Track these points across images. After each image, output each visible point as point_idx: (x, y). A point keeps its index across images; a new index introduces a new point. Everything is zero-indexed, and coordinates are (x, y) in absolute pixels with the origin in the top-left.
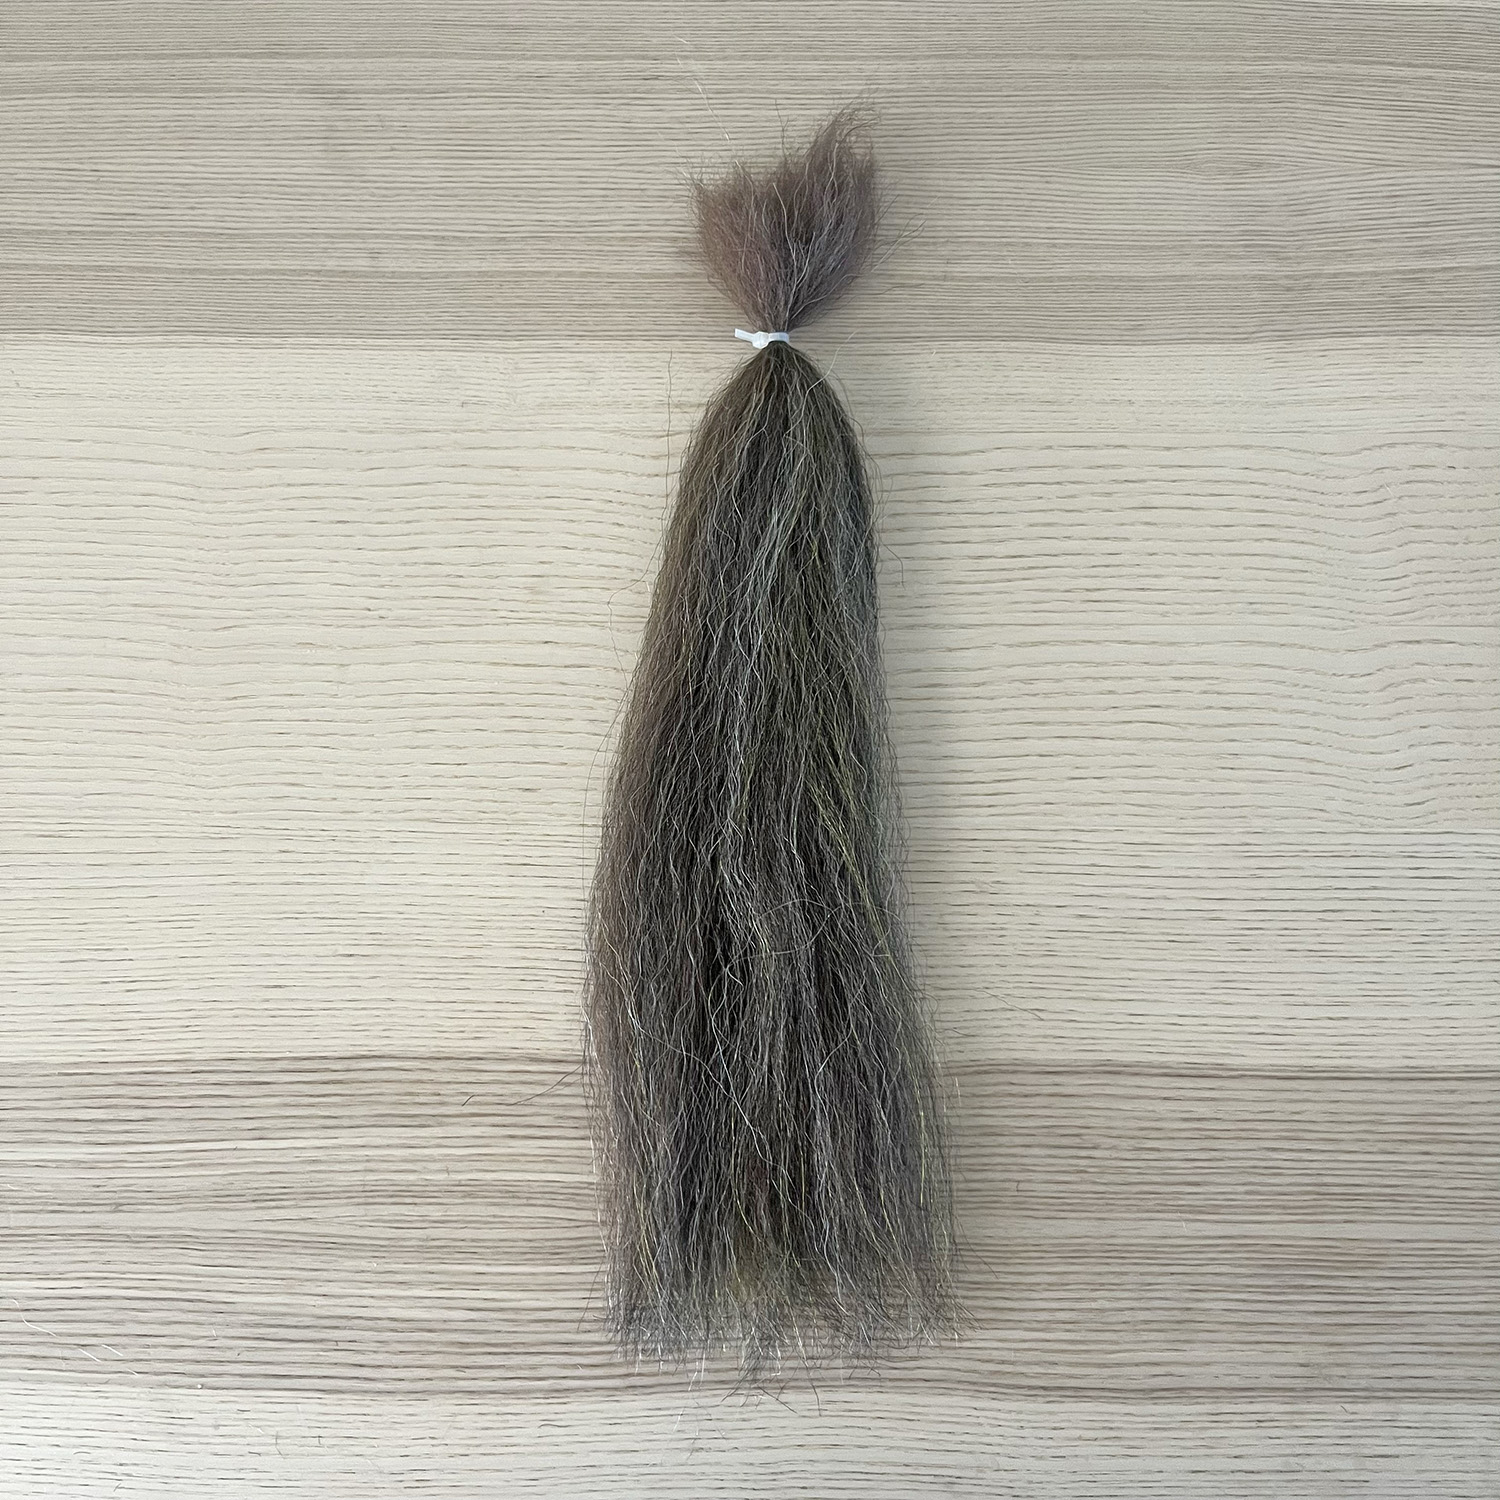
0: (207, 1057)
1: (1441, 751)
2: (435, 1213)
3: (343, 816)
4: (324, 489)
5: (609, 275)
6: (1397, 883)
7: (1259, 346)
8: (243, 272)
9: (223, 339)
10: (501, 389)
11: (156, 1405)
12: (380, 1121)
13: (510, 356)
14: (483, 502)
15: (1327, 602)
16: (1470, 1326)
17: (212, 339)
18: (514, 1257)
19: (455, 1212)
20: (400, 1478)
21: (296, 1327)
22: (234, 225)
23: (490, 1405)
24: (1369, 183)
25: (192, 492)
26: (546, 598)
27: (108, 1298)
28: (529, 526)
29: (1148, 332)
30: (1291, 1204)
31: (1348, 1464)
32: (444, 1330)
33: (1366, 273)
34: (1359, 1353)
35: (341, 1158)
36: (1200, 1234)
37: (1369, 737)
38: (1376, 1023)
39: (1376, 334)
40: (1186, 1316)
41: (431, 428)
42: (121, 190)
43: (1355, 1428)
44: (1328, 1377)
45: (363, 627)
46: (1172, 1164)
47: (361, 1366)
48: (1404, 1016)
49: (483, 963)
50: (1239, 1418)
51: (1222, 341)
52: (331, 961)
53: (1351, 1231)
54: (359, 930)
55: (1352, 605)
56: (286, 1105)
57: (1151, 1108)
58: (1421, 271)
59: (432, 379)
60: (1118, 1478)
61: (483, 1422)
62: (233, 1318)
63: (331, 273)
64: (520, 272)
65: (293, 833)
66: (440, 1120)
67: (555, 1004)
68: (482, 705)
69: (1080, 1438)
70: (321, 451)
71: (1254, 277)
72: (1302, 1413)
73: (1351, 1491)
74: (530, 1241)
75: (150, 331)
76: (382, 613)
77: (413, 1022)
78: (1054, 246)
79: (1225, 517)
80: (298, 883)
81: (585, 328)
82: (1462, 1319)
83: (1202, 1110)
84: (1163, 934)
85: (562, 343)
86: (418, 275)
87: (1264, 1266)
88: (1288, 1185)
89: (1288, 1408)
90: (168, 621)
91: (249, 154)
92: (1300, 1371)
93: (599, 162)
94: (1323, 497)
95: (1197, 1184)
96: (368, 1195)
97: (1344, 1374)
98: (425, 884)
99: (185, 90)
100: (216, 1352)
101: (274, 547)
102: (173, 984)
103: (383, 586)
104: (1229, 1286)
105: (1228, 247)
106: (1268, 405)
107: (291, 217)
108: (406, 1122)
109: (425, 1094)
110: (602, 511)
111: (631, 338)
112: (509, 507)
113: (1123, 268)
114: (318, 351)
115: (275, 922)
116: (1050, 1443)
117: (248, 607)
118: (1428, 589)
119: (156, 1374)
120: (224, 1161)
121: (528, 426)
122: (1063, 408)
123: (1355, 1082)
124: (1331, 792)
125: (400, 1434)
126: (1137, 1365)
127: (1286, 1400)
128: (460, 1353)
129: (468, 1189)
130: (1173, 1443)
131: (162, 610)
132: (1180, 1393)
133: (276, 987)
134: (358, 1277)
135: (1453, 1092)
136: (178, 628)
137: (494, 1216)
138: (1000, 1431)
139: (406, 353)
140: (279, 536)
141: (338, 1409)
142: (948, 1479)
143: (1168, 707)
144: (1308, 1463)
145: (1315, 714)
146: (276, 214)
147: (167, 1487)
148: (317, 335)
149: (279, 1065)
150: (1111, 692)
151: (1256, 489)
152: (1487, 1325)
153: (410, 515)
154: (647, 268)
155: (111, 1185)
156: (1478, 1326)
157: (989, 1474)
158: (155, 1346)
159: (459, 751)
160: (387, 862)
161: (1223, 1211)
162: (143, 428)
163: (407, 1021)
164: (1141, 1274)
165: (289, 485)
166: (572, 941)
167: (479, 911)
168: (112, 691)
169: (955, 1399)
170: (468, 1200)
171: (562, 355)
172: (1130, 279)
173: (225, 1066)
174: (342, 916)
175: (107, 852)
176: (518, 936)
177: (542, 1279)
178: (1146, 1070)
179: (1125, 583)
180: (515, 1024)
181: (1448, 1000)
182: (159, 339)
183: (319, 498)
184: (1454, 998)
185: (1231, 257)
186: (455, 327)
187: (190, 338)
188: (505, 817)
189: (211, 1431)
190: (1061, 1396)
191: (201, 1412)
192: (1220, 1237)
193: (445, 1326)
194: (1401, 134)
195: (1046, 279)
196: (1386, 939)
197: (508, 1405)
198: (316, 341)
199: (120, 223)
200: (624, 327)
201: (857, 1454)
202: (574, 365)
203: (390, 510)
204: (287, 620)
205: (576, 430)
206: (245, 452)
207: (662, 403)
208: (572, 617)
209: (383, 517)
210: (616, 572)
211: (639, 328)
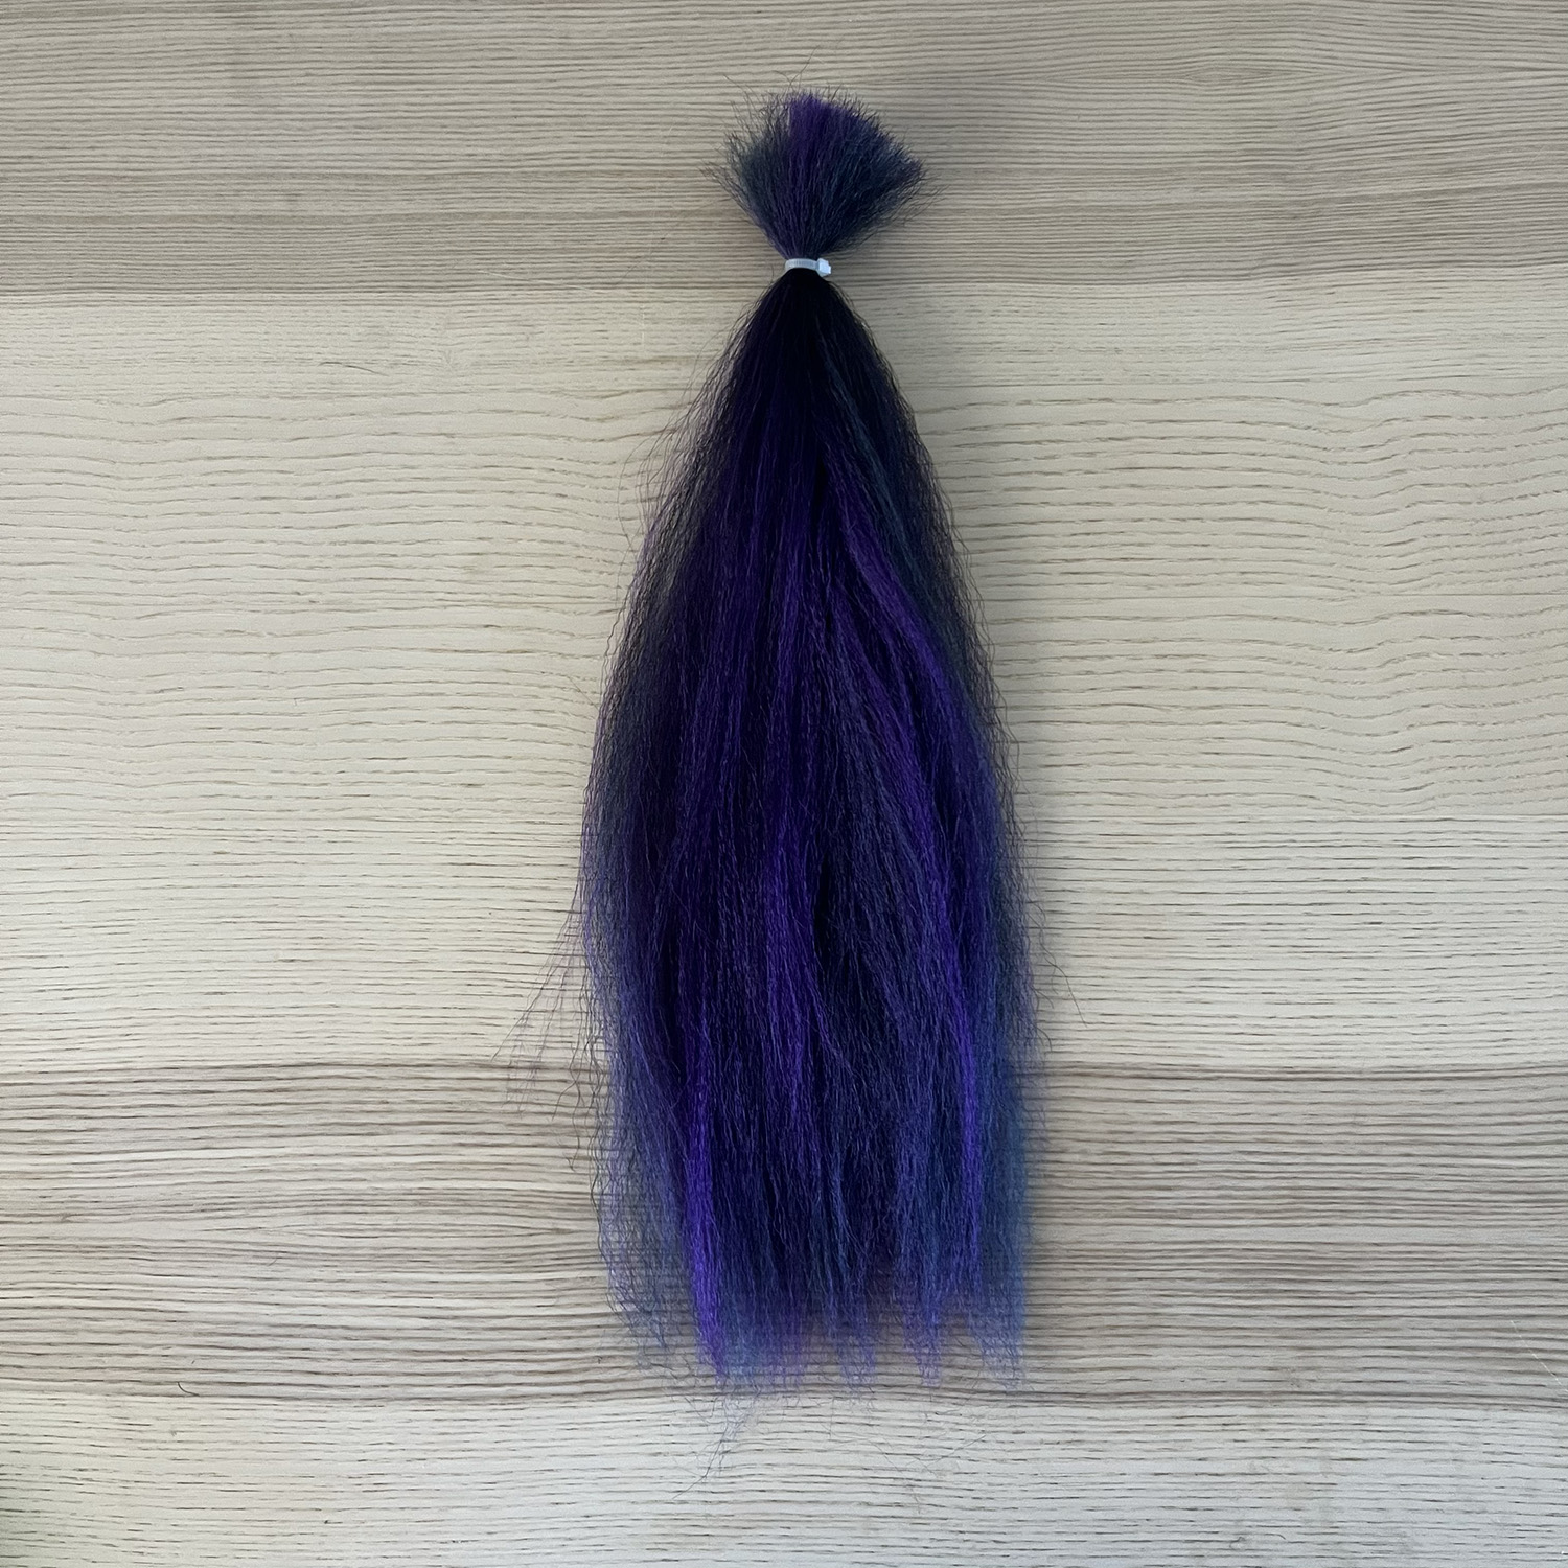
0: (151, 1065)
1: (1442, 731)
2: (387, 1221)
3: (278, 815)
4: (248, 463)
5: (549, 215)
6: (1389, 874)
7: (1261, 282)
8: (150, 219)
10: (433, 347)
11: (112, 1411)
12: (327, 1130)
13: (440, 309)
14: (415, 473)
15: (1326, 571)
16: (1446, 1330)
17: (119, 296)
18: (467, 1265)
19: (404, 1220)
20: (358, 1481)
21: (249, 1335)
22: (136, 166)
23: (446, 1411)
24: (1389, 91)
25: (106, 468)
26: (484, 578)
27: (60, 1307)
28: (464, 499)
29: (1139, 269)
30: (1264, 1208)
31: (1315, 1466)
32: (398, 1338)
33: (1381, 197)
34: (1331, 1357)
35: (289, 1168)
36: (1170, 1239)
37: (1368, 717)
38: (1361, 1021)
39: (1390, 267)
40: (1155, 1321)
41: (359, 392)
42: (15, 129)
43: (1324, 1431)
44: (1296, 1382)
45: (293, 612)
46: (1144, 1168)
47: (316, 1373)
48: (1391, 1014)
49: (429, 967)
50: (1206, 1421)
51: (1219, 278)
52: (272, 966)
53: (1323, 1235)
54: (298, 934)
55: (1352, 574)
56: (231, 1114)
57: (1121, 1111)
58: (1444, 192)
59: (357, 338)
60: (1080, 1480)
61: (440, 1427)
62: (186, 1327)
63: (246, 219)
64: (449, 214)
65: (227, 833)
66: (389, 1128)
67: (505, 1009)
68: (420, 694)
69: (1042, 1442)
70: (243, 420)
71: (1257, 204)
72: (1268, 1416)
73: (1315, 1494)
74: (483, 1249)
75: (53, 288)
76: (312, 596)
77: (359, 1029)
78: (1037, 172)
79: (1217, 478)
80: (235, 886)
81: (522, 276)
82: (1437, 1323)
83: (1176, 1113)
84: (1138, 930)
85: (498, 294)
86: (339, 219)
87: (1235, 1270)
88: (1263, 1189)
89: (1253, 1411)
90: (88, 609)
91: (150, 84)
92: (1268, 1375)
93: (532, 85)
94: (1325, 453)
95: (1168, 1189)
96: (318, 1205)
97: (1312, 1377)
98: (366, 886)
99: (81, 13)
100: (169, 1360)
101: (197, 527)
102: (110, 991)
103: (311, 568)
104: (1198, 1291)
105: (1232, 169)
106: (1267, 350)
107: (199, 155)
108: (354, 1130)
109: (372, 1102)
110: (542, 481)
111: (572, 286)
112: (444, 479)
113: (1113, 196)
114: (235, 308)
115: (213, 926)
116: (1013, 1447)
117: (172, 592)
118: (1437, 554)
119: (111, 1382)
120: (172, 1171)
121: (463, 388)
122: (1045, 358)
123: (1337, 1083)
124: (1323, 778)
125: (356, 1440)
126: (1101, 1369)
127: (1256, 1403)
128: (415, 1361)
129: (420, 1197)
130: (1137, 1445)
131: (80, 597)
132: (1145, 1397)
133: (216, 993)
134: (312, 1285)
135: (1439, 1092)
136: (98, 616)
137: (446, 1225)
138: (960, 1435)
139: (327, 308)
140: (201, 514)
141: (294, 1416)
142: (907, 1482)
143: (1150, 687)
144: (1275, 1466)
145: (1308, 693)
146: (183, 152)
147: (128, 1491)
148: (233, 290)
149: (223, 1074)
150: (1088, 673)
151: (1251, 446)
152: (1463, 1329)
153: (339, 489)
154: (589, 207)
155: (58, 1196)
156: (1453, 1330)
157: (949, 1477)
158: (110, 1355)
159: (398, 745)
160: (325, 863)
161: (1194, 1215)
162: (50, 397)
163: (353, 1028)
164: (1109, 1279)
165: (210, 458)
166: (522, 943)
167: (424, 913)
168: (33, 685)
169: (915, 1404)
170: (417, 1209)
171: (497, 307)
172: (1120, 209)
173: (168, 1075)
174: (282, 919)
175: (36, 855)
176: (464, 939)
177: (497, 1287)
178: (1117, 1072)
179: (1107, 553)
180: (465, 1029)
181: (1438, 996)
182: (64, 297)
183: (241, 472)
184: (1442, 995)
185: (1232, 180)
186: (381, 278)
187: (96, 295)
188: (448, 814)
189: (168, 1437)
190: (1023, 1401)
191: (157, 1419)
192: (1191, 1242)
193: (399, 1334)
194: (1426, 33)
195: (1027, 211)
196: (1376, 933)
197: (463, 1411)
198: (231, 296)
199: (17, 167)
201: (817, 1458)
202: (512, 318)
203: (318, 484)
204: (213, 606)
205: (515, 391)
206: (161, 423)
207: (606, 359)
208: (513, 598)
209: (311, 490)
210: (560, 549)
211: (583, 275)
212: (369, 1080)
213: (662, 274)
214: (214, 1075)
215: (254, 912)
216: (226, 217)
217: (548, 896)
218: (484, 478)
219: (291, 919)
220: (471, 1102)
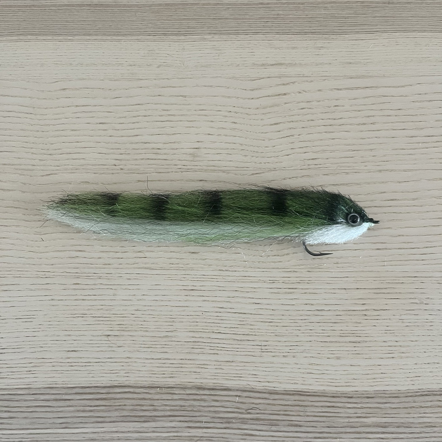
0: (40, 386)
3: (104, 266)
4: (93, 108)
8: (54, 6)
9: (44, 38)
10: (177, 59)
12: (125, 419)
13: (180, 43)
14: (169, 113)
17: (39, 37)
25: (31, 110)
26: (200, 159)
28: (191, 124)
35: (105, 438)
41: (144, 78)
45: (113, 174)
49: (173, 339)
52: (99, 338)
54: (112, 323)
56: (78, 411)
59: (143, 55)
63: (96, 5)
65: (80, 275)
66: (153, 419)
67: (210, 360)
70: (92, 90)
75: (11, 34)
76: (121, 167)
77: (140, 369)
80: (83, 300)
81: (217, 29)
85: (206, 37)
86: (137, 6)
90: (20, 172)
98: (145, 300)
101: (70, 136)
102: (23, 350)
103: (121, 154)
108: (137, 419)
109: (147, 406)
110: (226, 116)
111: (238, 34)
112: (182, 115)
114: (90, 42)
115: (72, 319)
117: (58, 165)
121: (190, 76)
131: (17, 167)
133: (73, 351)
136: (24, 175)
139: (130, 43)
140: (72, 130)
148: (89, 35)
149: (75, 391)
153: (135, 120)
160: (125, 289)
162: (7, 80)
163: (137, 369)
165: (77, 106)
166: (217, 328)
167: (171, 313)
171: (206, 42)
173: (48, 391)
174: (104, 316)
176: (190, 326)
180: (190, 370)
183: (91, 112)
187: (29, 37)
188: (182, 266)
198: (88, 38)
200: (234, 29)
202: (212, 47)
203: (125, 117)
204: (77, 171)
205: (213, 77)
206: (56, 91)
207: (254, 64)
208: (213, 168)
209: (122, 121)
210: (233, 146)
211: (242, 29)
212: (145, 394)
213: (279, 28)
214: (70, 391)
215: (91, 312)
216: (87, 5)
217: (229, 305)
218: (199, 115)
219: (108, 316)
220: (194, 406)
